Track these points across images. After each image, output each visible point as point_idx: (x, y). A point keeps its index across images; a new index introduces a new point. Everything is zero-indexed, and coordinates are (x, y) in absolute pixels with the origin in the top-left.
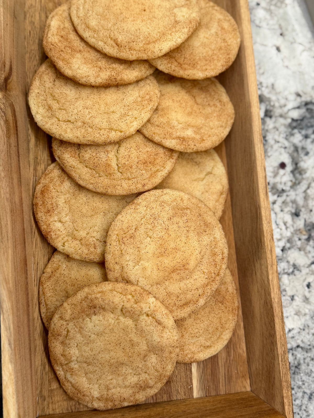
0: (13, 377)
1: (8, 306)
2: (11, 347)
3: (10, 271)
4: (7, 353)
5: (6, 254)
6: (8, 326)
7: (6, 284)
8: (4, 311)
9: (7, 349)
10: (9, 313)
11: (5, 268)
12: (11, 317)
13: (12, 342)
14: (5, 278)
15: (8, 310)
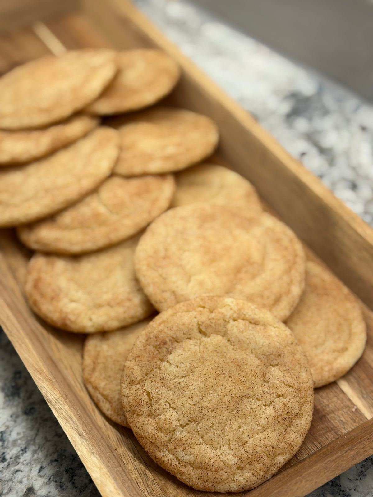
0: (105, 470)
1: (55, 396)
2: (84, 438)
3: (38, 360)
4: (83, 446)
5: (23, 346)
6: (67, 416)
7: (40, 374)
8: (54, 403)
9: (80, 443)
10: (61, 403)
11: (30, 359)
12: (66, 406)
13: (82, 431)
14: (36, 369)
15: (59, 400)
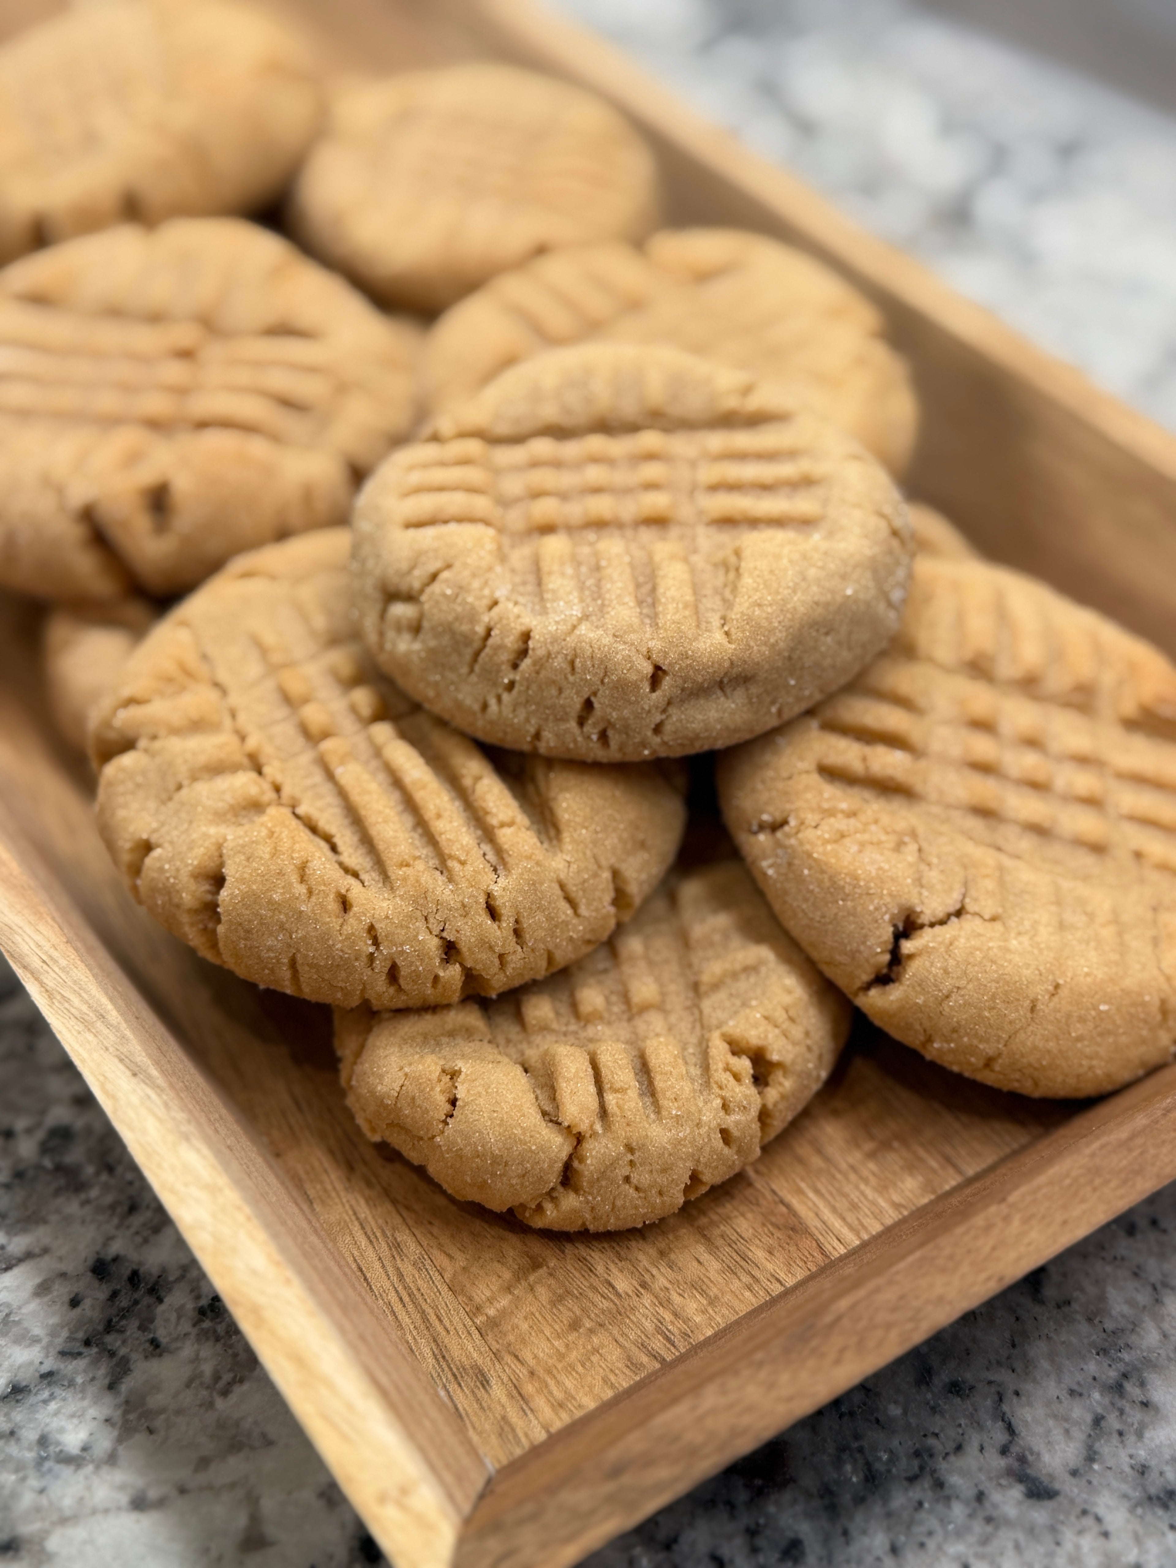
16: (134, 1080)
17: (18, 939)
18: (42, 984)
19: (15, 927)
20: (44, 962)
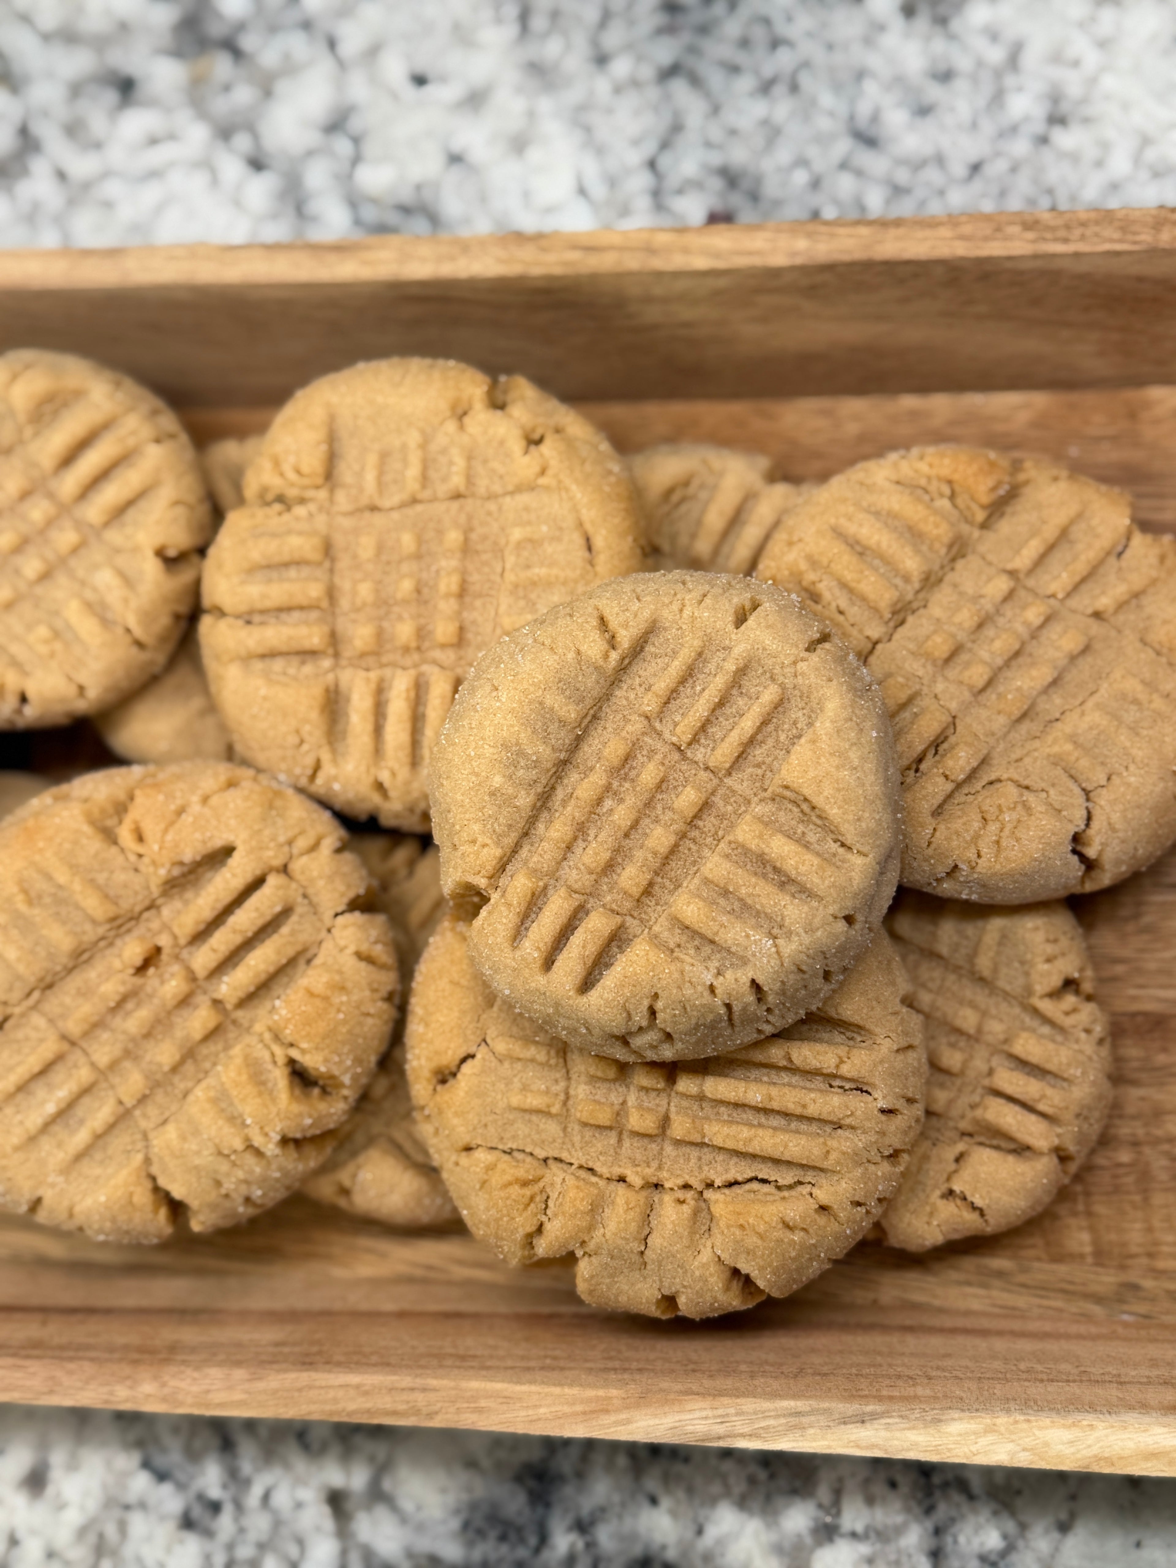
16: (868, 1425)
17: (690, 1428)
18: (743, 1436)
19: (677, 1424)
20: (722, 1423)
